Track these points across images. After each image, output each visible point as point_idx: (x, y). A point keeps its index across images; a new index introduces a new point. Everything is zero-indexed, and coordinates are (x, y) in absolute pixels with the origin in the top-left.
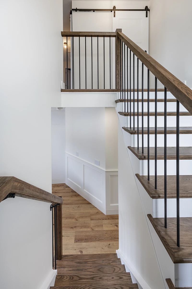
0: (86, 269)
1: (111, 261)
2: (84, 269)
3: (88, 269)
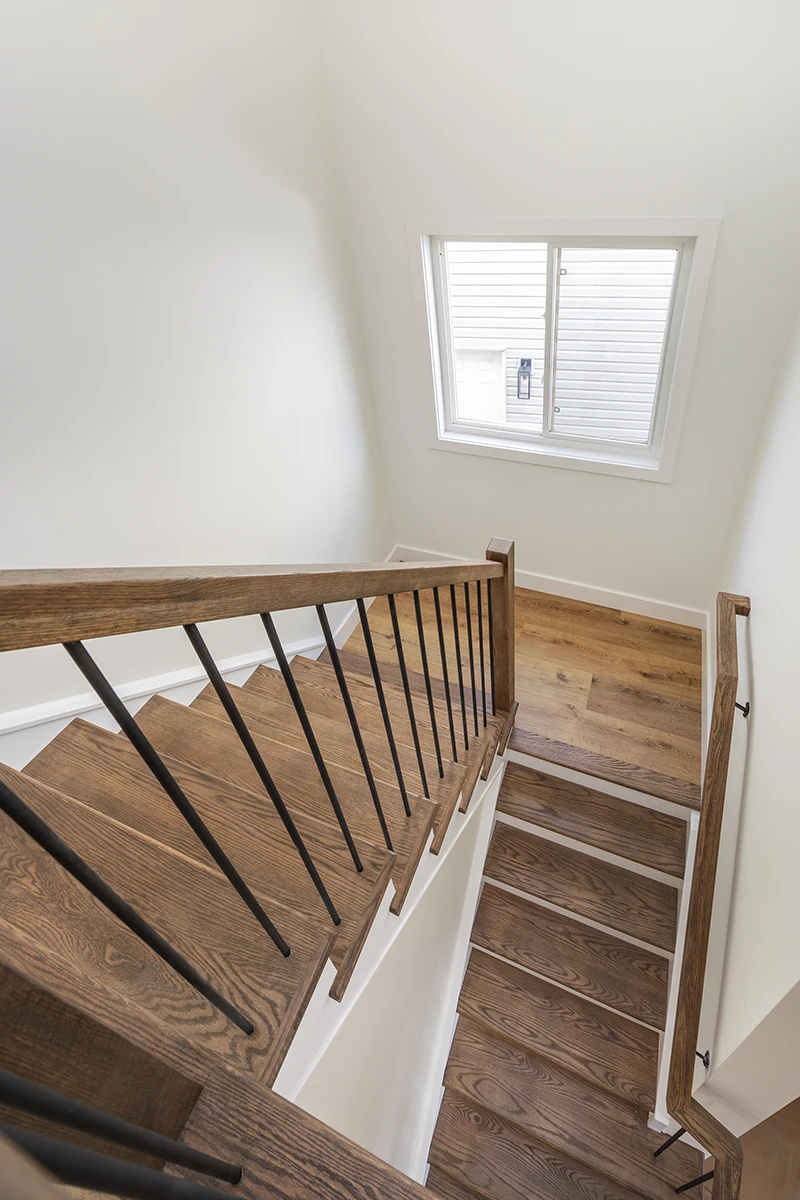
0: (561, 1136)
1: (461, 1167)
2: (565, 1139)
3: (554, 1134)
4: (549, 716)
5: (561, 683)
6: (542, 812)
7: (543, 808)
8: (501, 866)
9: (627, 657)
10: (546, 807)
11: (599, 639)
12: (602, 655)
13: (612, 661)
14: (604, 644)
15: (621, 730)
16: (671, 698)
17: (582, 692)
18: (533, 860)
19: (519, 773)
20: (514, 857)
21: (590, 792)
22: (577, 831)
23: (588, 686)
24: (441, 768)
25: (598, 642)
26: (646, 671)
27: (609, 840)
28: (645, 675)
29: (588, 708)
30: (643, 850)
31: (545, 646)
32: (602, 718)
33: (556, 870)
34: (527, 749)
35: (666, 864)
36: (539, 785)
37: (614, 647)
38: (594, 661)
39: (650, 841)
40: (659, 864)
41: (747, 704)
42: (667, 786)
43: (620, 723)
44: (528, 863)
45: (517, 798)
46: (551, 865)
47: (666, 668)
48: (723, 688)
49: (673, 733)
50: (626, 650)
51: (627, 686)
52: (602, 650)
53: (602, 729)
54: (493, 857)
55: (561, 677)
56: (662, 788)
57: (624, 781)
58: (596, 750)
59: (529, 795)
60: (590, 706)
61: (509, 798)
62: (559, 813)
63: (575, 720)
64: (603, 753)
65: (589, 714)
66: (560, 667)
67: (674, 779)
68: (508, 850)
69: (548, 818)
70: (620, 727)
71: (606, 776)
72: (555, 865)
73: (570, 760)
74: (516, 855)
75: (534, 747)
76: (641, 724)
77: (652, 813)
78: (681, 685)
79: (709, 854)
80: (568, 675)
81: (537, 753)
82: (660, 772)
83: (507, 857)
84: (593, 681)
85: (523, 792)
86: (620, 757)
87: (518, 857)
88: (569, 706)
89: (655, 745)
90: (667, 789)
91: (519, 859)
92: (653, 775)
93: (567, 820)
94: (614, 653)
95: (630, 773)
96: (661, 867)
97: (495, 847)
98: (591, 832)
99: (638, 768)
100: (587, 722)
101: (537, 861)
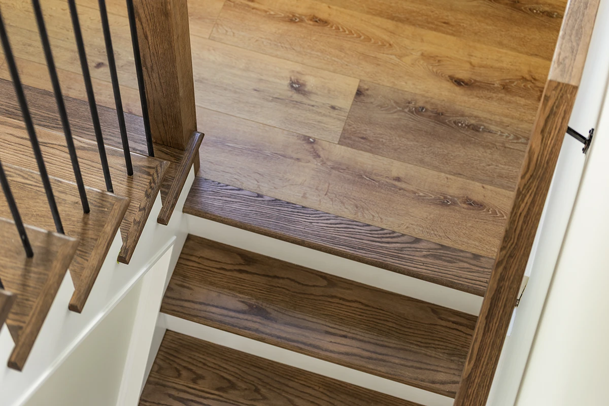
4: (266, 157)
5: (296, 97)
6: (244, 312)
7: (245, 307)
8: (170, 396)
9: (429, 49)
10: (250, 306)
11: (380, 14)
12: (384, 45)
13: (400, 57)
14: (390, 24)
15: (398, 179)
16: (501, 124)
17: (334, 113)
18: (225, 384)
19: (207, 253)
20: (194, 381)
21: (331, 281)
22: (305, 340)
23: (346, 103)
24: (26, 243)
25: (379, 21)
26: (463, 75)
27: (355, 351)
28: (459, 82)
29: (340, 143)
30: (410, 364)
31: (272, 28)
32: (365, 159)
33: (265, 398)
34: (218, 213)
35: (443, 383)
36: (240, 271)
37: (409, 30)
38: (365, 57)
39: (423, 351)
40: (433, 382)
41: (592, 132)
42: (461, 268)
43: (397, 168)
44: (218, 389)
45: (201, 293)
46: (257, 391)
47: (501, 69)
48: (550, 103)
49: (491, 183)
50: (430, 35)
51: (421, 104)
52: (385, 37)
53: (362, 178)
54: (157, 384)
55: (298, 87)
56: (452, 271)
57: (390, 261)
58: (348, 213)
59: (224, 287)
60: (346, 139)
61: (187, 294)
62: (274, 314)
63: (315, 164)
64: (360, 218)
65: (342, 153)
66: (299, 68)
67: (476, 257)
68: (184, 373)
69: (253, 322)
70: (395, 174)
71: (360, 253)
72: (263, 391)
73: (298, 229)
74: (197, 378)
75: (236, 209)
76: (436, 168)
77: (435, 309)
78: (522, 101)
79: (484, 360)
80: (311, 82)
81: (238, 218)
82: (457, 246)
83: (180, 383)
84: (359, 93)
85: (212, 284)
86: (390, 223)
87: (200, 382)
88: (307, 139)
89: (454, 203)
90: (461, 273)
91: (202, 385)
92: (443, 252)
93: (286, 324)
94: (407, 42)
95: (401, 249)
96: (437, 386)
97: (161, 368)
98: (326, 342)
99: (417, 240)
100: (338, 167)
101: (233, 386)
